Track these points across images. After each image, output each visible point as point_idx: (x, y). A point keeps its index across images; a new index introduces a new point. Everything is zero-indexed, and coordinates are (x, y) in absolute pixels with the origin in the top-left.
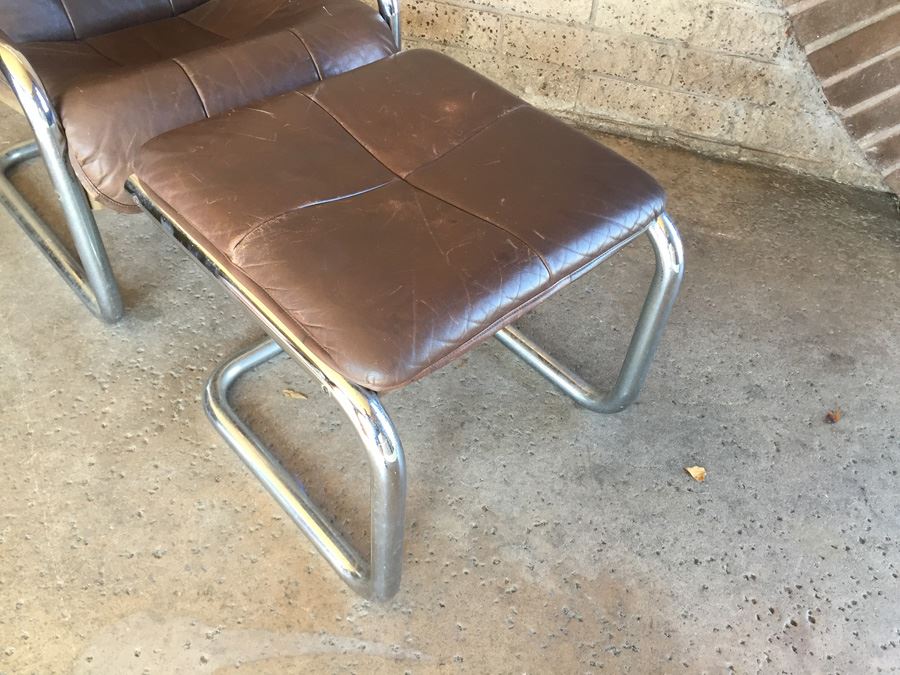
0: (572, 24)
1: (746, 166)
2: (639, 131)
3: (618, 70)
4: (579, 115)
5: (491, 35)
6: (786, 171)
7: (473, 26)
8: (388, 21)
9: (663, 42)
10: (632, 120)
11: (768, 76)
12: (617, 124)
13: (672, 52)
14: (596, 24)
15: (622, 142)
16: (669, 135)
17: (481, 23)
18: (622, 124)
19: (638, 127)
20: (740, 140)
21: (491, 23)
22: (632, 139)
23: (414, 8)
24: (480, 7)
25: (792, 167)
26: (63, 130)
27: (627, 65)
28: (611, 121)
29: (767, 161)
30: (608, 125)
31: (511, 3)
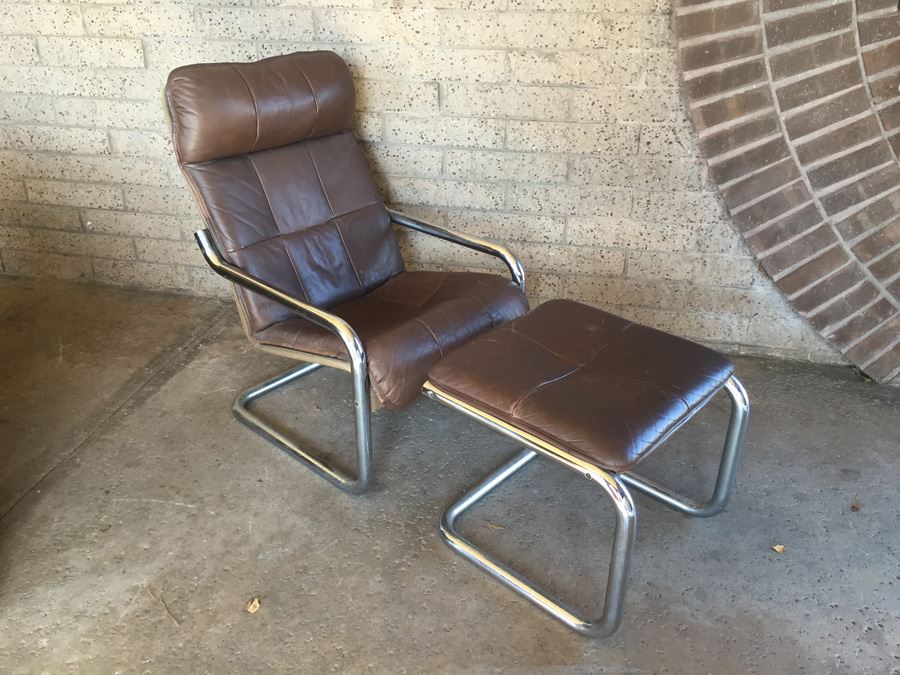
0: (611, 276)
1: (746, 357)
3: (646, 302)
6: (773, 359)
7: (542, 283)
8: (519, 284)
9: (675, 282)
11: (749, 297)
13: (682, 287)
14: (628, 275)
17: (547, 280)
20: (738, 340)
21: (555, 280)
24: (547, 271)
25: (778, 355)
26: (367, 364)
27: (652, 298)
29: (759, 352)
31: (568, 267)
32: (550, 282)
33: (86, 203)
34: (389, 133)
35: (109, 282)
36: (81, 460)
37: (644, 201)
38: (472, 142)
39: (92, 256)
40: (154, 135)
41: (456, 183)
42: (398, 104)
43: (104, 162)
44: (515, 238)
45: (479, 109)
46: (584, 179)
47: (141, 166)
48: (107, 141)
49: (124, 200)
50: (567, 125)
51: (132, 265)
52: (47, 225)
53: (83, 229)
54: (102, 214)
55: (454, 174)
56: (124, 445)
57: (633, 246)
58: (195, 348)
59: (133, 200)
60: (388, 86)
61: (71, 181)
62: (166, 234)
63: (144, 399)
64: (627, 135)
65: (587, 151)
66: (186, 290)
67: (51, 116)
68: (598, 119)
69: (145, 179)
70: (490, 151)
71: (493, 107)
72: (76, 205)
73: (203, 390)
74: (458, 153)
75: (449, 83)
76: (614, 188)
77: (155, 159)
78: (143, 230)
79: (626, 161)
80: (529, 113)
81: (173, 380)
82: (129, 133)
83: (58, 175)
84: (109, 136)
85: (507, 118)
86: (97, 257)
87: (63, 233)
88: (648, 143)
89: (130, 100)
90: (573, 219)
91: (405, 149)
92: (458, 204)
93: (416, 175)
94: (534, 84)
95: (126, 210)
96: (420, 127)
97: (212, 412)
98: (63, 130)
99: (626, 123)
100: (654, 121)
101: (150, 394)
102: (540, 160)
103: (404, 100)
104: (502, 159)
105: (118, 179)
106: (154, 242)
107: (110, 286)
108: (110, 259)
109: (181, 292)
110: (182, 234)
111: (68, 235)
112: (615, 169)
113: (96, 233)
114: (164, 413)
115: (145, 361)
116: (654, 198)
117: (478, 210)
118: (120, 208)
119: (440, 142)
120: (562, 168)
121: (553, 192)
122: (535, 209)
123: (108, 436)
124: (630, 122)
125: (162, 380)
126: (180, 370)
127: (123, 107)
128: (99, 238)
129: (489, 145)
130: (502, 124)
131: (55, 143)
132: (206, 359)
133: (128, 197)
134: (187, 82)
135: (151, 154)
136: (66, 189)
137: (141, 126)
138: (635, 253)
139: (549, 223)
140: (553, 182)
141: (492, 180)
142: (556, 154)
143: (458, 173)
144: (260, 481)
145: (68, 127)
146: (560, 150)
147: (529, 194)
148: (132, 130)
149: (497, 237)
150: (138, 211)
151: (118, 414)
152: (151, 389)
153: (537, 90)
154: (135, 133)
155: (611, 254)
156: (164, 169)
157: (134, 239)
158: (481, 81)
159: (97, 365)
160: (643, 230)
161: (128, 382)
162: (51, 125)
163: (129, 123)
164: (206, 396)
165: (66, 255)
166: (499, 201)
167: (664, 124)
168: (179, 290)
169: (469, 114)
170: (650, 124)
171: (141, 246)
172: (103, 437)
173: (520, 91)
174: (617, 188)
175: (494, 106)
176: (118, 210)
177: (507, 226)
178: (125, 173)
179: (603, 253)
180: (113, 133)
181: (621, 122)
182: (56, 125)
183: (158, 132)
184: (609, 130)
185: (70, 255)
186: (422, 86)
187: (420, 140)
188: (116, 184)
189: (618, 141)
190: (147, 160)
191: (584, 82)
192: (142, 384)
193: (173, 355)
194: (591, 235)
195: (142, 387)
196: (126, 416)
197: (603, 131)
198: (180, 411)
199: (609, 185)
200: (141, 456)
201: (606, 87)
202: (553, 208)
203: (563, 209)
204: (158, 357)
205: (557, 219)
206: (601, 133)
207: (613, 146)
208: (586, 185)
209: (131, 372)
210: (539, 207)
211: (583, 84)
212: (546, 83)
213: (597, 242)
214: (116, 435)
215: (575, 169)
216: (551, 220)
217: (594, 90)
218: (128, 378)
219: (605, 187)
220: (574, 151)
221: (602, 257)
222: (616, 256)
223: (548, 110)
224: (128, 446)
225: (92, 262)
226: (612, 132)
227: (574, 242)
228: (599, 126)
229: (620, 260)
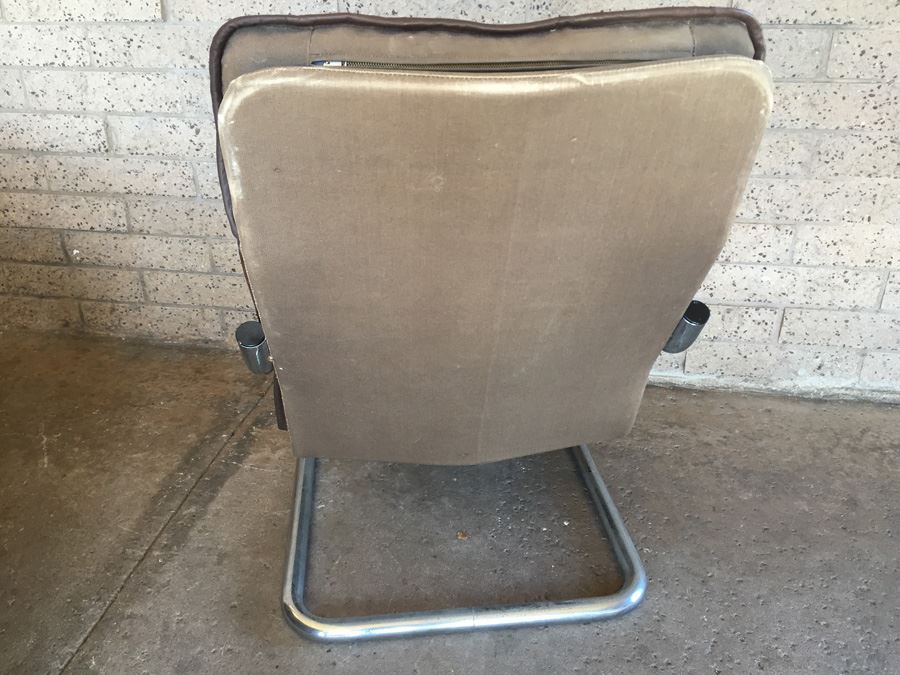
0: (855, 309)
4: (859, 390)
5: (766, 327)
7: (748, 322)
17: (754, 317)
21: (767, 316)
24: (757, 304)
28: (893, 392)
30: (892, 396)
31: (791, 298)
32: (759, 319)
33: (73, 223)
35: (103, 333)
36: (100, 663)
39: (80, 298)
40: (174, 121)
43: (97, 162)
46: (832, 168)
47: (154, 167)
48: (103, 133)
49: (128, 216)
50: (816, 86)
51: (138, 309)
52: (15, 256)
53: (67, 260)
54: (95, 239)
56: (166, 626)
57: (895, 265)
58: (247, 434)
59: (141, 217)
61: (50, 192)
62: (189, 264)
63: (185, 529)
65: (844, 125)
66: (217, 341)
67: (18, 98)
68: (868, 76)
69: (160, 186)
72: (57, 226)
73: (274, 509)
76: (877, 180)
77: (175, 157)
78: (155, 260)
81: (226, 491)
82: (137, 120)
83: (31, 184)
84: (107, 125)
86: (88, 299)
87: (37, 267)
89: (140, 70)
90: (808, 227)
94: (771, 25)
95: (130, 231)
98: (38, 118)
101: (194, 517)
105: (119, 188)
106: (171, 276)
107: (108, 339)
108: (106, 301)
109: (210, 345)
110: (213, 264)
111: (46, 269)
112: (882, 153)
113: (86, 265)
114: (222, 556)
115: (176, 460)
118: (121, 229)
120: (801, 152)
121: (782, 190)
122: (748, 215)
123: (137, 609)
125: (207, 494)
126: (233, 474)
127: (128, 80)
128: (90, 272)
131: (25, 138)
132: (266, 452)
133: (134, 212)
135: (171, 150)
136: (42, 204)
137: (156, 109)
139: (770, 236)
140: (783, 174)
142: (793, 131)
145: (45, 114)
146: (800, 125)
148: (141, 115)
150: (148, 233)
151: (148, 562)
152: (193, 510)
154: (146, 119)
155: (860, 277)
156: (189, 172)
157: (141, 273)
159: (104, 470)
161: (155, 499)
162: (18, 111)
163: (137, 105)
164: (281, 519)
165: (42, 297)
168: (207, 341)
171: (151, 284)
172: (129, 611)
174: (883, 181)
176: (119, 232)
178: (130, 180)
179: (847, 276)
180: (113, 121)
182: (26, 110)
183: (180, 116)
184: (881, 95)
185: (49, 297)
188: (116, 194)
189: (892, 109)
190: (164, 158)
191: (852, 19)
192: (178, 502)
193: (216, 447)
194: (833, 250)
195: (179, 508)
196: (162, 565)
197: (871, 96)
198: (246, 550)
199: (870, 176)
200: (199, 649)
201: (886, 28)
202: (778, 212)
203: (793, 214)
204: (194, 450)
205: (783, 229)
206: (869, 98)
207: (884, 117)
208: (834, 178)
209: (157, 480)
210: (756, 212)
211: (851, 23)
212: (791, 22)
213: (840, 259)
214: (150, 604)
215: (820, 153)
216: (773, 230)
217: (868, 32)
218: (154, 491)
219: (864, 179)
220: (822, 126)
221: (846, 281)
222: (869, 281)
223: (788, 65)
224: (174, 626)
225: (80, 306)
226: (885, 96)
227: (805, 260)
228: (867, 88)
229: (873, 286)
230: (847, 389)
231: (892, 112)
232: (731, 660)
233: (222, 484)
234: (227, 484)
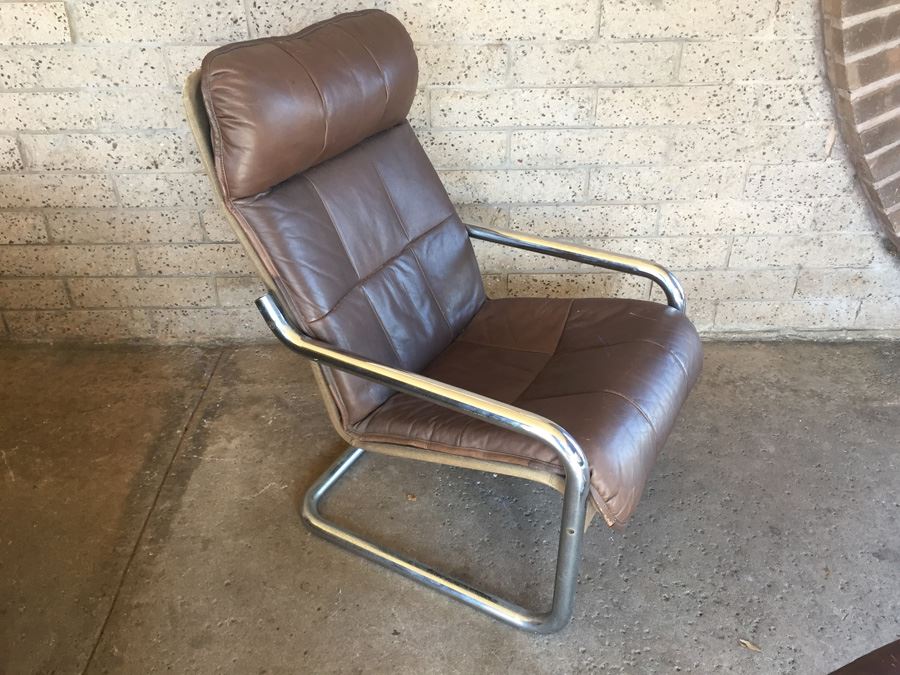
0: (709, 268)
1: (854, 343)
2: (765, 335)
3: (747, 294)
4: (715, 333)
6: (884, 342)
7: (626, 285)
9: (783, 268)
10: (758, 328)
11: (865, 277)
12: (747, 333)
13: (790, 274)
14: (730, 265)
15: (756, 345)
16: (788, 333)
17: (630, 281)
18: (751, 332)
19: (765, 332)
20: (845, 325)
21: (640, 279)
22: (761, 342)
23: (573, 281)
25: (887, 336)
27: (755, 289)
28: (741, 332)
29: (867, 336)
30: (740, 335)
32: (634, 282)
34: (436, 114)
35: (31, 340)
36: (122, 649)
37: (758, 178)
38: (547, 120)
39: (3, 309)
40: (90, 137)
41: (523, 172)
42: (451, 76)
43: (14, 180)
44: (595, 234)
45: (559, 76)
46: (686, 156)
47: (73, 181)
48: (17, 151)
49: (48, 229)
50: (671, 90)
51: (65, 315)
54: (15, 252)
55: (520, 161)
56: (172, 610)
57: (738, 231)
58: (200, 427)
59: (61, 230)
60: (436, 51)
62: (114, 269)
63: (166, 523)
64: (745, 98)
65: (694, 121)
66: (148, 339)
68: (711, 80)
69: (80, 199)
70: (568, 129)
71: (576, 73)
73: (243, 494)
74: (527, 134)
75: (519, 43)
76: (722, 164)
77: (93, 172)
78: (79, 268)
79: (739, 130)
80: (624, 77)
81: (194, 484)
82: (51, 139)
84: (19, 143)
85: (596, 85)
86: (11, 309)
88: (768, 106)
89: (50, 90)
90: (669, 205)
91: (455, 134)
92: (525, 199)
93: (470, 168)
94: (633, 39)
95: (51, 242)
96: (478, 104)
97: (272, 528)
99: (745, 83)
100: (779, 78)
101: (172, 511)
102: (632, 136)
103: (458, 69)
104: (584, 138)
105: (37, 202)
106: (96, 282)
107: (36, 346)
108: (31, 310)
109: (141, 343)
110: (139, 267)
112: (725, 141)
113: (6, 278)
114: (206, 543)
115: (139, 459)
116: (770, 173)
117: (550, 204)
118: (42, 241)
119: (504, 121)
120: (661, 145)
121: (647, 176)
122: (622, 198)
123: (143, 599)
124: (750, 82)
125: (177, 488)
126: (197, 467)
127: (40, 100)
128: (11, 284)
129: (570, 122)
130: (588, 93)
132: (223, 443)
133: (54, 224)
134: (235, 76)
135: (88, 165)
137: (70, 126)
138: (742, 240)
139: (639, 214)
140: (647, 162)
141: (570, 165)
142: (654, 127)
143: (525, 159)
144: (396, 633)
146: (659, 122)
147: (615, 180)
148: (54, 133)
149: (571, 235)
150: (70, 243)
151: (140, 556)
152: (168, 504)
153: (636, 47)
154: (60, 136)
155: (711, 243)
156: (108, 184)
157: (66, 282)
158: (564, 38)
159: (71, 477)
160: (751, 210)
161: (129, 499)
163: (50, 123)
164: (251, 503)
166: (577, 191)
167: (790, 82)
168: (138, 339)
169: (544, 83)
170: (773, 83)
171: (77, 290)
172: (135, 602)
173: (615, 50)
174: (726, 164)
175: (578, 70)
176: (38, 244)
177: (586, 220)
178: (46, 194)
179: (701, 243)
180: (26, 139)
181: (740, 82)
183: (96, 132)
184: (723, 95)
186: (485, 50)
187: (478, 122)
188: (34, 209)
189: (731, 106)
190: (81, 172)
191: (697, 33)
192: (151, 499)
193: (174, 443)
194: (689, 222)
195: (155, 504)
196: (154, 557)
197: (715, 95)
198: (226, 534)
199: (716, 160)
200: (206, 625)
201: (725, 39)
202: (645, 194)
203: (656, 195)
204: (153, 449)
205: (649, 207)
206: (713, 98)
207: (726, 113)
208: (687, 163)
209: (127, 480)
210: (627, 195)
211: (696, 36)
212: (649, 37)
213: (696, 229)
214: (152, 593)
215: (675, 144)
216: (641, 208)
217: (710, 44)
218: (127, 491)
219: (711, 163)
220: (677, 122)
221: (700, 247)
222: (718, 245)
223: (648, 72)
224: (179, 610)
225: (3, 316)
226: (726, 95)
227: (667, 232)
228: (711, 89)
229: (722, 249)
230: (705, 333)
231: (732, 109)
232: (635, 569)
233: (189, 478)
234: (193, 477)
